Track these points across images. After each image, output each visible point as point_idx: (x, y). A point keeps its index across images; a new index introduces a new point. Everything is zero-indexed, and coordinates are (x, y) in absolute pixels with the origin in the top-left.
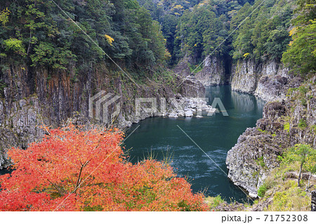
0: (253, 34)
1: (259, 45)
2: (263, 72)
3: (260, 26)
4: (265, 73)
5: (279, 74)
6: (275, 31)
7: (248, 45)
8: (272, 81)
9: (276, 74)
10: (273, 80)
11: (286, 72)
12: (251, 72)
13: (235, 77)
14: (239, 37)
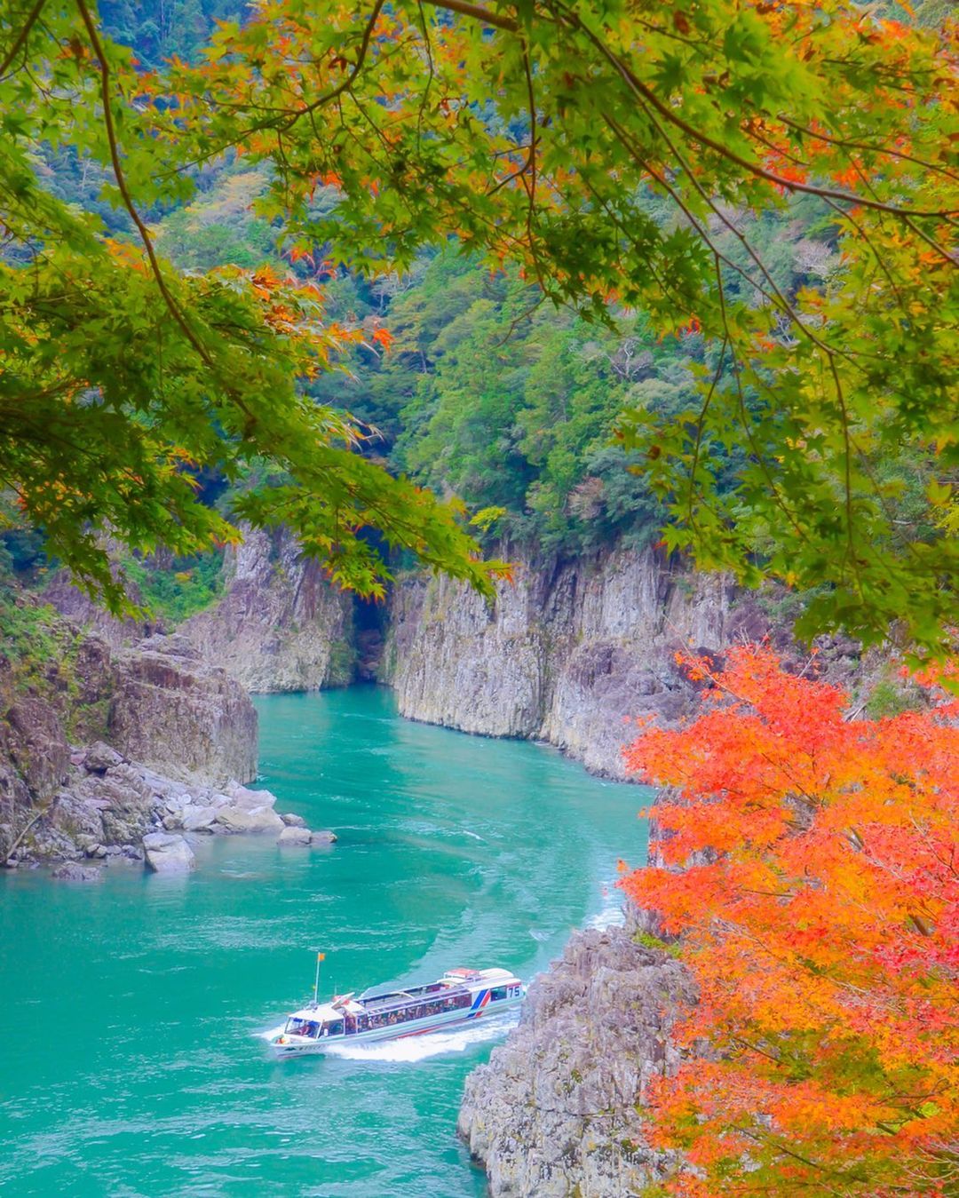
0: (529, 395)
1: (559, 460)
2: (584, 620)
3: (565, 358)
4: (598, 627)
5: (678, 628)
6: (652, 388)
7: (494, 464)
8: (638, 672)
9: (660, 628)
10: (644, 665)
11: (713, 620)
12: (514, 617)
13: (423, 646)
14: (440, 412)
